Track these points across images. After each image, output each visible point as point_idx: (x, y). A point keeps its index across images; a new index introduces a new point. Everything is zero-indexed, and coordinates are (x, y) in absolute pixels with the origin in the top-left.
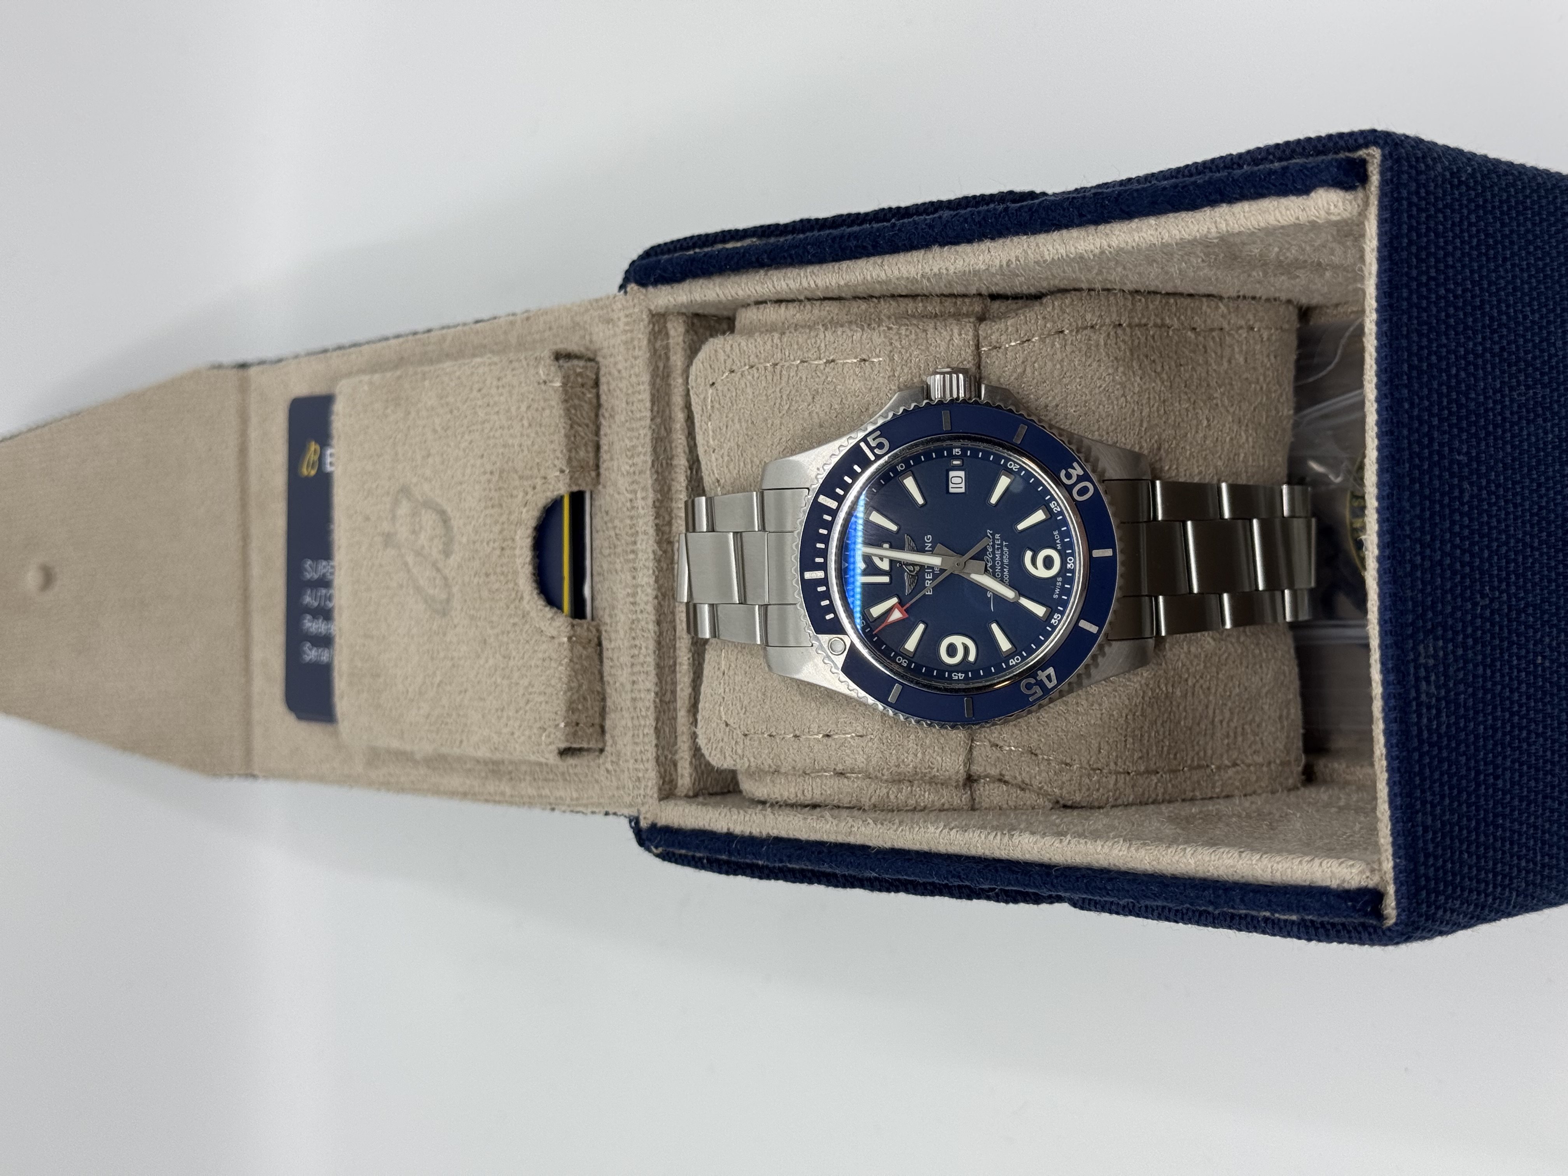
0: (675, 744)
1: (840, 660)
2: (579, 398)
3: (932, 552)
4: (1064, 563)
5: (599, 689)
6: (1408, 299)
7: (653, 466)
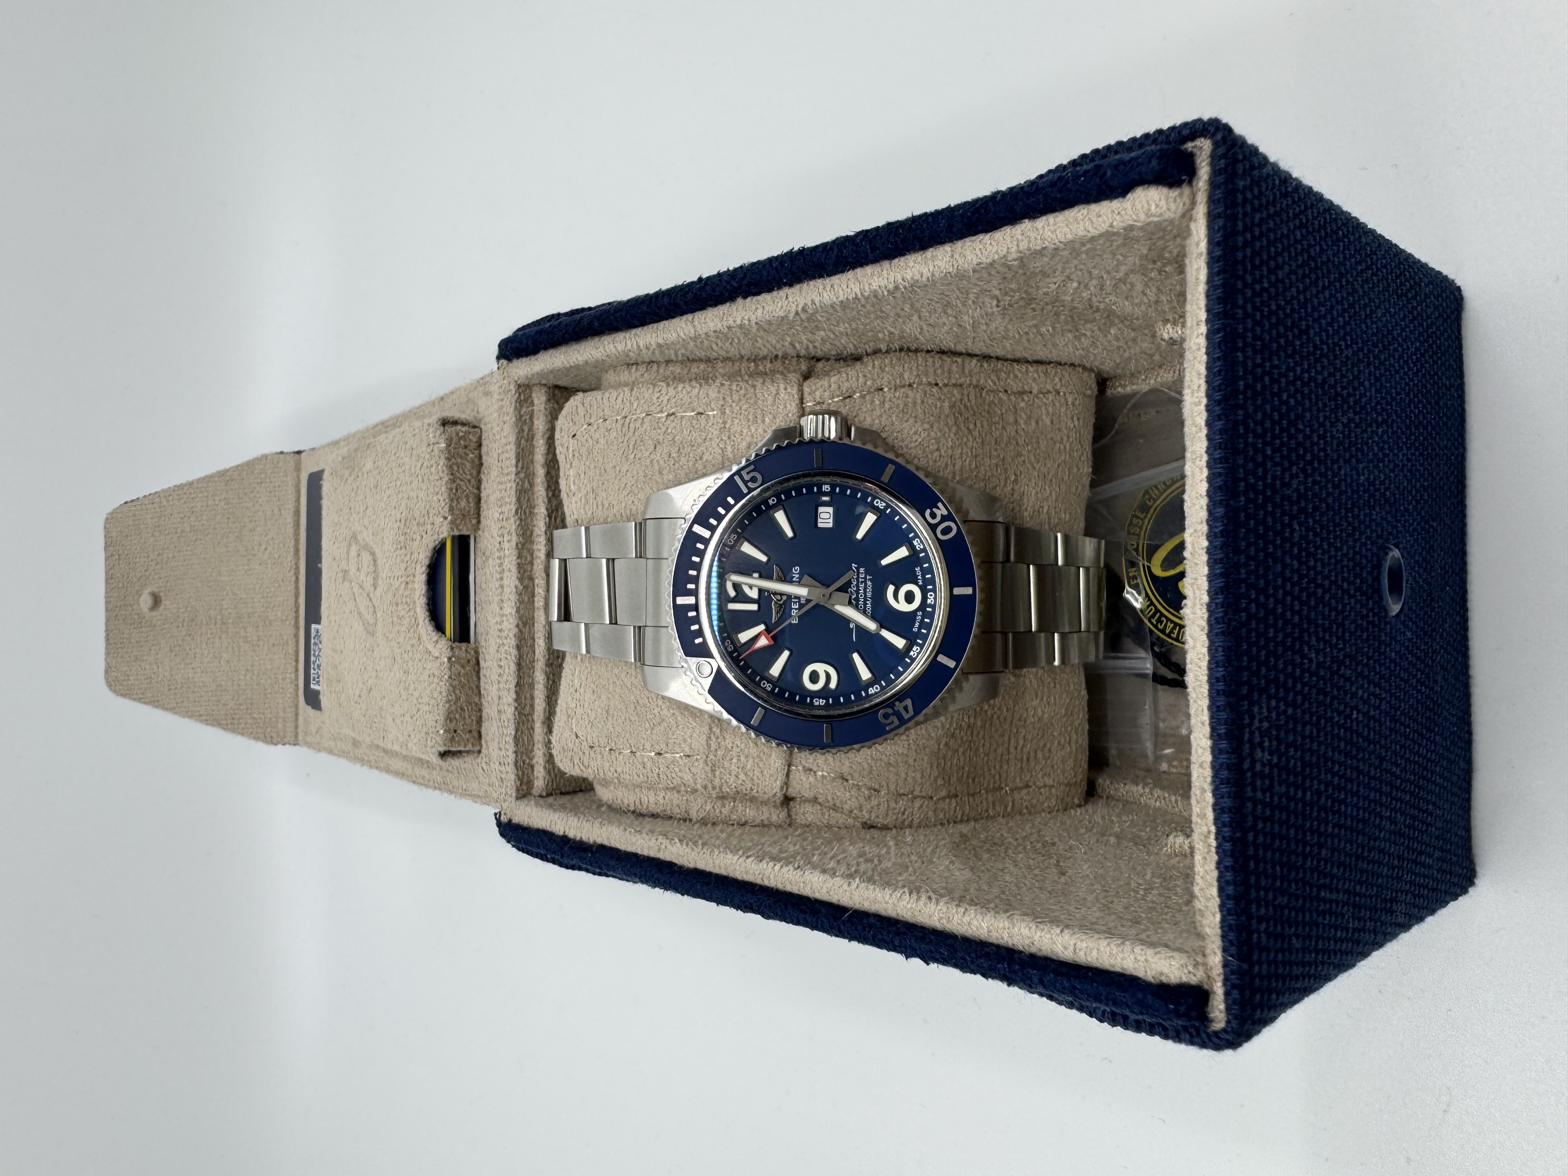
0: (532, 751)
1: (707, 682)
2: (461, 457)
3: (799, 583)
4: (924, 598)
5: (476, 700)
6: (1244, 308)
7: (516, 512)
